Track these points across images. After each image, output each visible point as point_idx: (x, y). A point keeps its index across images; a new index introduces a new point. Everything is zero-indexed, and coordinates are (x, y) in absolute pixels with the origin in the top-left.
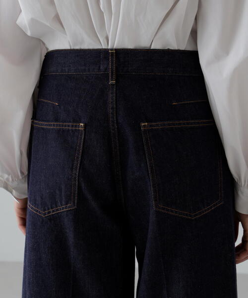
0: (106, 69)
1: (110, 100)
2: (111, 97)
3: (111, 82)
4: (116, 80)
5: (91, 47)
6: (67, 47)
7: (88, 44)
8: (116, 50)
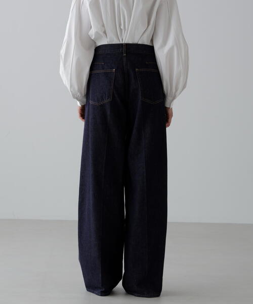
0: (122, 51)
1: (124, 61)
2: (124, 59)
3: (124, 55)
4: (126, 54)
5: (116, 43)
6: (107, 43)
7: (115, 42)
8: (126, 44)
